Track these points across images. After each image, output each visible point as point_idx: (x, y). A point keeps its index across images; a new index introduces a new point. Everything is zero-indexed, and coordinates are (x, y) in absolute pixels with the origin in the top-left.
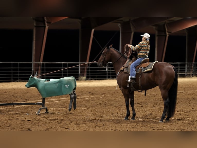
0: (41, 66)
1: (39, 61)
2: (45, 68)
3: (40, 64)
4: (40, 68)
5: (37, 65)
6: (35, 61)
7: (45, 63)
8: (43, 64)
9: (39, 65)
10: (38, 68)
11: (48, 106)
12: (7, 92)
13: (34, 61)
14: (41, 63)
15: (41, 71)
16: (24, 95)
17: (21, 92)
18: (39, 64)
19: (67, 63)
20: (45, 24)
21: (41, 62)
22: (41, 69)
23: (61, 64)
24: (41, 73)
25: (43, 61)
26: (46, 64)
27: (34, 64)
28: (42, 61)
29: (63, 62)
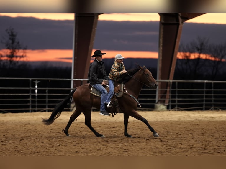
0: (171, 87)
1: (168, 79)
2: (177, 89)
3: (169, 84)
4: (168, 89)
5: (165, 85)
6: (162, 79)
7: (177, 81)
8: (174, 83)
9: (167, 85)
10: (166, 89)
11: (180, 150)
12: (116, 127)
13: (159, 79)
14: (170, 82)
15: (171, 94)
16: (143, 131)
17: (138, 127)
18: (167, 83)
19: (213, 82)
20: (178, 20)
21: (171, 80)
22: (170, 90)
23: (203, 83)
24: (171, 97)
25: (174, 79)
26: (179, 83)
27: (160, 83)
28: (172, 78)
29: (206, 81)
